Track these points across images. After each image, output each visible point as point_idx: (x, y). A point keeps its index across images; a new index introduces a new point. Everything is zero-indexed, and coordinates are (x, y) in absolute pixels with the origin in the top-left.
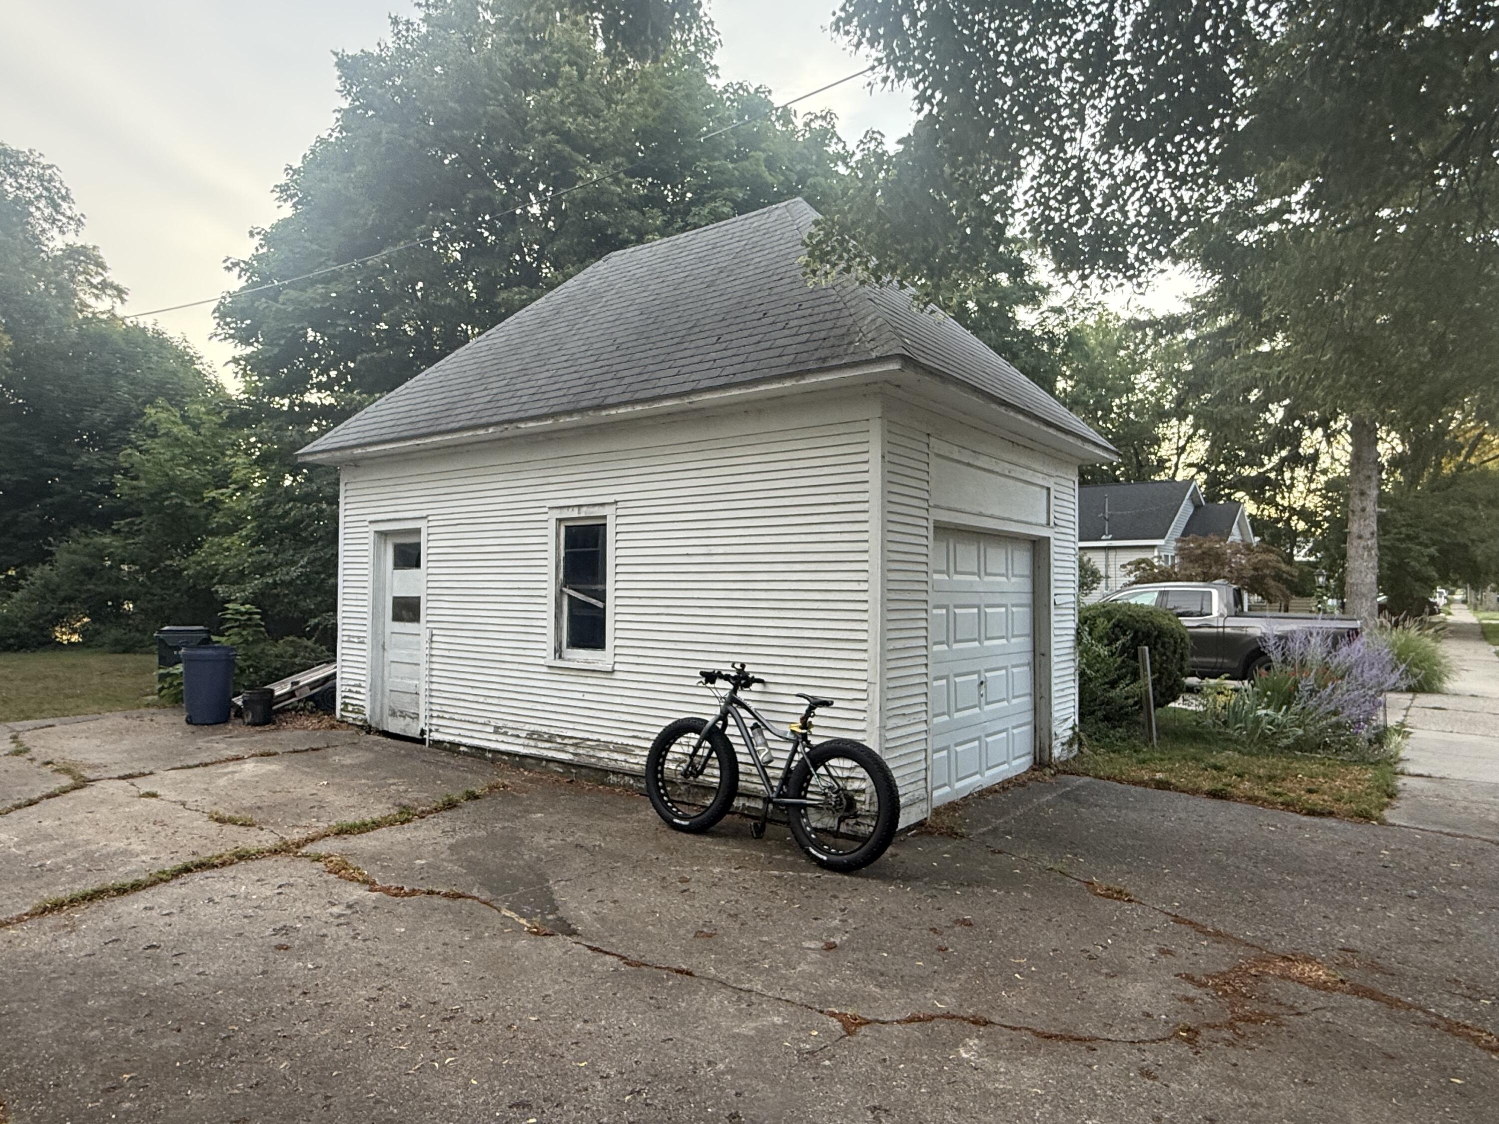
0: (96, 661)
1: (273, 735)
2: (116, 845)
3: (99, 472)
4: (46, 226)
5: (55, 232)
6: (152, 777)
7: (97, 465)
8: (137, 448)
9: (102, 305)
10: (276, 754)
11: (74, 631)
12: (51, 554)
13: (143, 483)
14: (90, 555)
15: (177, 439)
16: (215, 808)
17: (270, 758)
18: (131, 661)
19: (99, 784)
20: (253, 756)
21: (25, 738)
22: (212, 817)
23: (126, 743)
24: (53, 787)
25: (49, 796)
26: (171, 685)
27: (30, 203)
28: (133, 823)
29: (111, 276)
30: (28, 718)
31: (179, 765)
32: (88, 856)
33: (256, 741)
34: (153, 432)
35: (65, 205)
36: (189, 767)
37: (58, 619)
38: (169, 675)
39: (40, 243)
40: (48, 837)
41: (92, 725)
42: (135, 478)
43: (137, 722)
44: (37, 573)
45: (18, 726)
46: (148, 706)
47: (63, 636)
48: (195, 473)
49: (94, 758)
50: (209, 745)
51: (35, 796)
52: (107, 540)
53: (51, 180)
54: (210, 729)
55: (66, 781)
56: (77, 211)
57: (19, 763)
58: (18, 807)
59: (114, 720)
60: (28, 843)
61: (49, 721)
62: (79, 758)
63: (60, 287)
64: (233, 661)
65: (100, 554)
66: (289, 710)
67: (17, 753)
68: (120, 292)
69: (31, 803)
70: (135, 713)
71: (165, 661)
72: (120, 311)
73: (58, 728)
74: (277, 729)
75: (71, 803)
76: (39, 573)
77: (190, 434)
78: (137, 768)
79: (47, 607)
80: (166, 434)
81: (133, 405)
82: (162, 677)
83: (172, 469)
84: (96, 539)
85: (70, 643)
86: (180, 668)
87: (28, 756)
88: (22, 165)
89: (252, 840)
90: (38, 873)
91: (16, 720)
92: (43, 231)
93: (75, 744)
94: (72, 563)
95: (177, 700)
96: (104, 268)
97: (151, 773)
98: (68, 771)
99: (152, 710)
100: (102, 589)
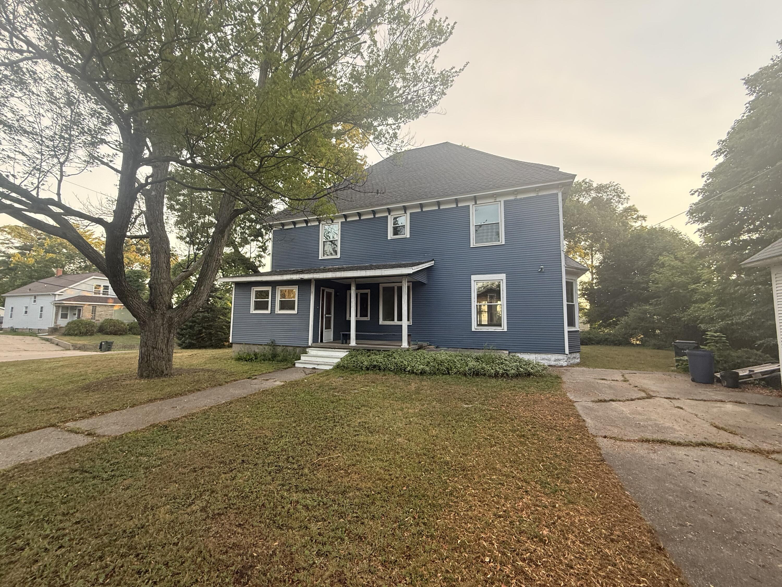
0: (648, 352)
1: (742, 394)
2: (667, 425)
3: (642, 283)
4: (617, 204)
5: (620, 205)
6: (679, 401)
7: (641, 281)
8: (656, 272)
9: (637, 224)
10: (744, 403)
11: (638, 340)
12: (628, 313)
13: (661, 285)
14: (641, 313)
15: (673, 267)
16: (712, 421)
17: (740, 405)
18: (662, 353)
19: (657, 399)
20: (730, 401)
21: (626, 376)
22: (712, 425)
23: (666, 384)
24: (639, 396)
25: (638, 399)
26: (682, 364)
27: (611, 199)
28: (673, 418)
29: (641, 213)
30: (626, 369)
31: (690, 398)
32: (656, 425)
33: (732, 395)
34: (663, 265)
35: (622, 195)
36: (696, 400)
37: (631, 336)
38: (681, 360)
39: (615, 210)
40: (640, 414)
41: (650, 375)
42: (657, 284)
43: (669, 377)
44: (623, 319)
45: (624, 371)
46: (672, 371)
47: (634, 341)
48: (683, 279)
49: (654, 388)
50: (705, 392)
51: (634, 398)
52: (648, 307)
53: (618, 188)
54: (704, 385)
55: (643, 395)
56: (627, 195)
57: (625, 385)
58: (628, 400)
59: (658, 375)
60: (633, 414)
61: (635, 372)
62: (647, 387)
63: (623, 223)
64: (713, 357)
65: (645, 312)
66: (749, 383)
67: (625, 381)
68: (644, 218)
69: (632, 400)
70: (667, 373)
71: (677, 354)
72: (644, 224)
73: (637, 374)
74: (743, 391)
75: (647, 404)
76: (624, 320)
77: (680, 264)
78: (672, 395)
79: (628, 331)
80: (669, 266)
81: (653, 257)
82: (677, 361)
83: (673, 278)
84: (644, 307)
85: (637, 344)
86: (686, 358)
87: (628, 383)
88: (608, 188)
89: (737, 441)
90: (638, 426)
91: (623, 369)
92: (616, 206)
93: (645, 381)
94: (635, 316)
95: (686, 370)
96: (637, 211)
97: (678, 399)
98: (644, 391)
99: (675, 373)
100: (647, 325)
